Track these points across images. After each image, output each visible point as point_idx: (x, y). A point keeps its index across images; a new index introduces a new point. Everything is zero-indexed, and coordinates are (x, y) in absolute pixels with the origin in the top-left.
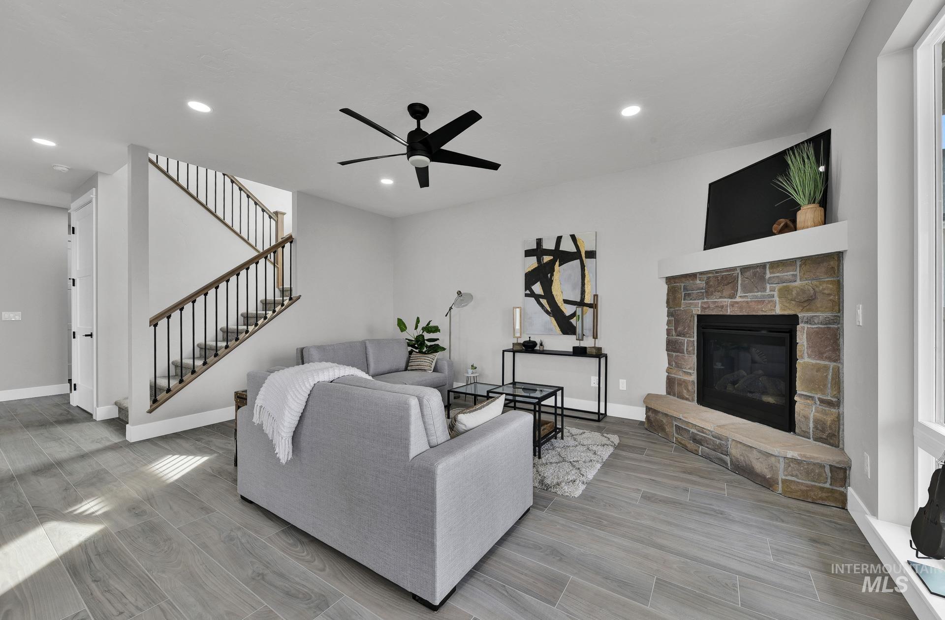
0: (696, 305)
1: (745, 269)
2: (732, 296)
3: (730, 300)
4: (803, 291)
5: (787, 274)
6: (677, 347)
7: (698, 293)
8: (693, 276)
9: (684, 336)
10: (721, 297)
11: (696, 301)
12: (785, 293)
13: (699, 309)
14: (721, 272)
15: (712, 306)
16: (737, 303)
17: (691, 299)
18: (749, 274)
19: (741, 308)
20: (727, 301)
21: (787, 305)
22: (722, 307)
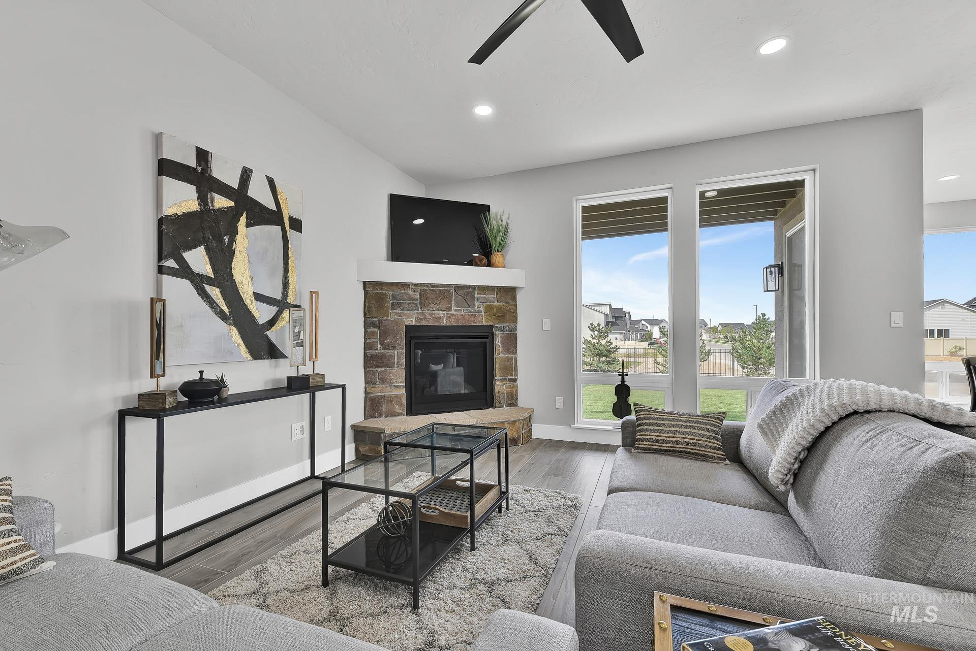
0: (409, 316)
1: (458, 288)
2: (449, 309)
3: (446, 313)
4: (500, 309)
5: (491, 297)
6: (385, 362)
7: (411, 303)
8: (405, 286)
9: (394, 348)
10: (437, 309)
11: (408, 312)
12: (489, 309)
13: (414, 320)
14: (438, 287)
15: (428, 316)
16: (453, 315)
17: (402, 310)
18: (461, 292)
19: (457, 320)
20: (442, 313)
21: (490, 318)
22: (439, 318)
